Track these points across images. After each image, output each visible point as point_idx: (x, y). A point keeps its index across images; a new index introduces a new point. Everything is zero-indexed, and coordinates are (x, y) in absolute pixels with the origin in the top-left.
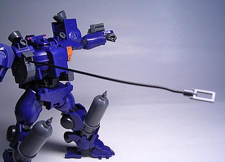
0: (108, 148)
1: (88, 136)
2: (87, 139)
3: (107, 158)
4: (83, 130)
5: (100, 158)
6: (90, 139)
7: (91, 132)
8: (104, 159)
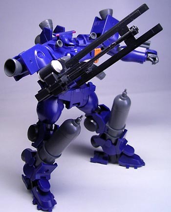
0: (137, 157)
1: (113, 140)
2: (112, 144)
3: (136, 168)
4: (107, 133)
5: (127, 167)
6: (115, 144)
7: (115, 136)
8: (131, 169)
